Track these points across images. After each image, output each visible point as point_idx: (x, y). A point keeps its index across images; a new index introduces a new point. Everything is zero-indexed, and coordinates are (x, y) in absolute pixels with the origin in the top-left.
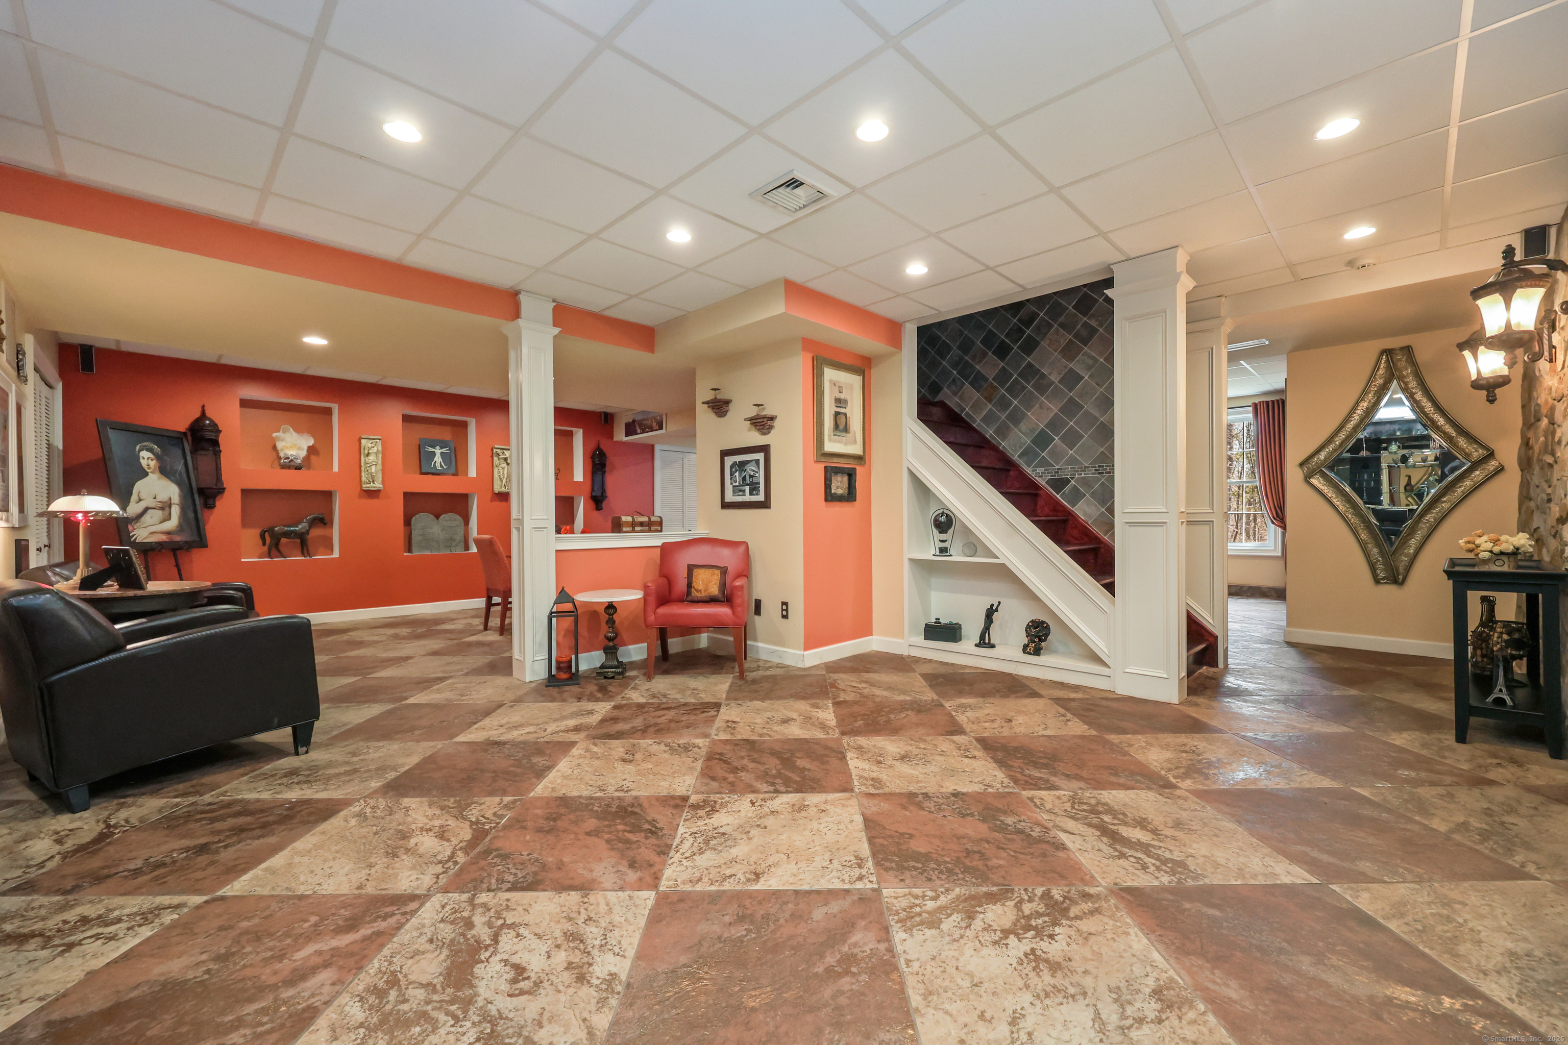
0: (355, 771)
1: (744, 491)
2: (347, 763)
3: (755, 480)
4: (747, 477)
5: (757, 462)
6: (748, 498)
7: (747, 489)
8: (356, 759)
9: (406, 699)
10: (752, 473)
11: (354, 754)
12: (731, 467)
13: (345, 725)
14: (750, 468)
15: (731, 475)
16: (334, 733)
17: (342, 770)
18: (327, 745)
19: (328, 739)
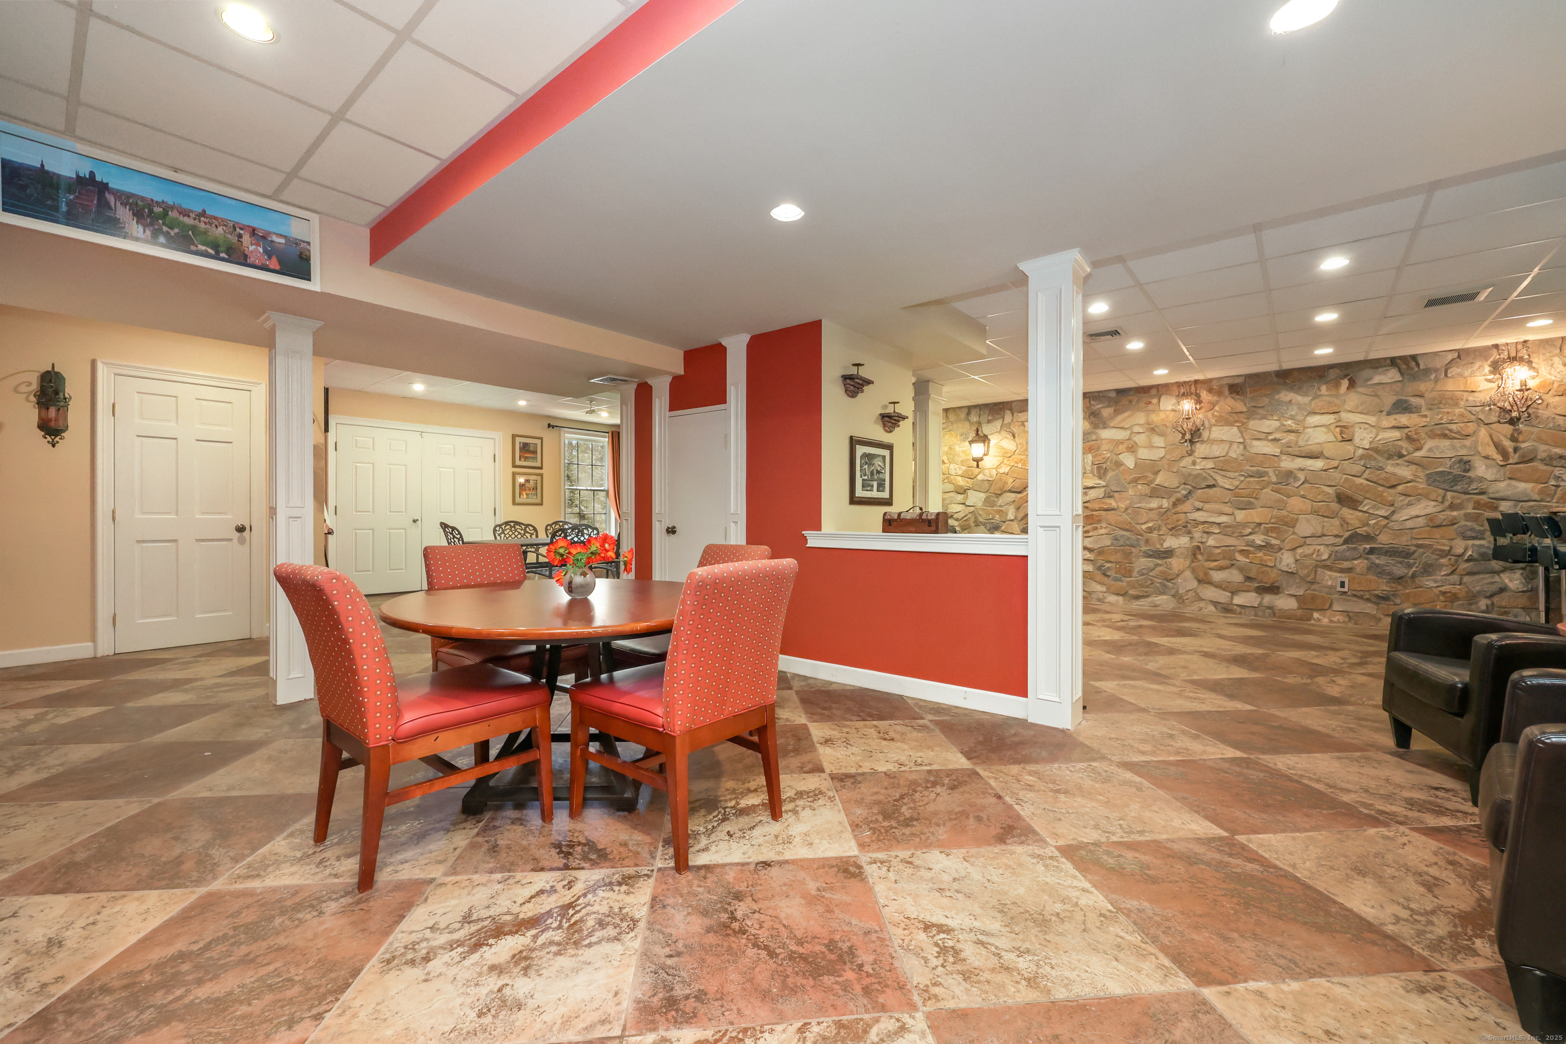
0: (1360, 719)
1: (872, 486)
2: (1361, 726)
3: (881, 476)
4: (875, 472)
5: (884, 457)
6: (875, 494)
7: (875, 484)
8: (1352, 726)
9: (1233, 760)
10: (879, 469)
11: (1351, 729)
12: (861, 457)
13: (1339, 758)
14: (878, 462)
15: (861, 467)
16: (1358, 754)
17: (1369, 723)
18: (1372, 746)
19: (1367, 750)
